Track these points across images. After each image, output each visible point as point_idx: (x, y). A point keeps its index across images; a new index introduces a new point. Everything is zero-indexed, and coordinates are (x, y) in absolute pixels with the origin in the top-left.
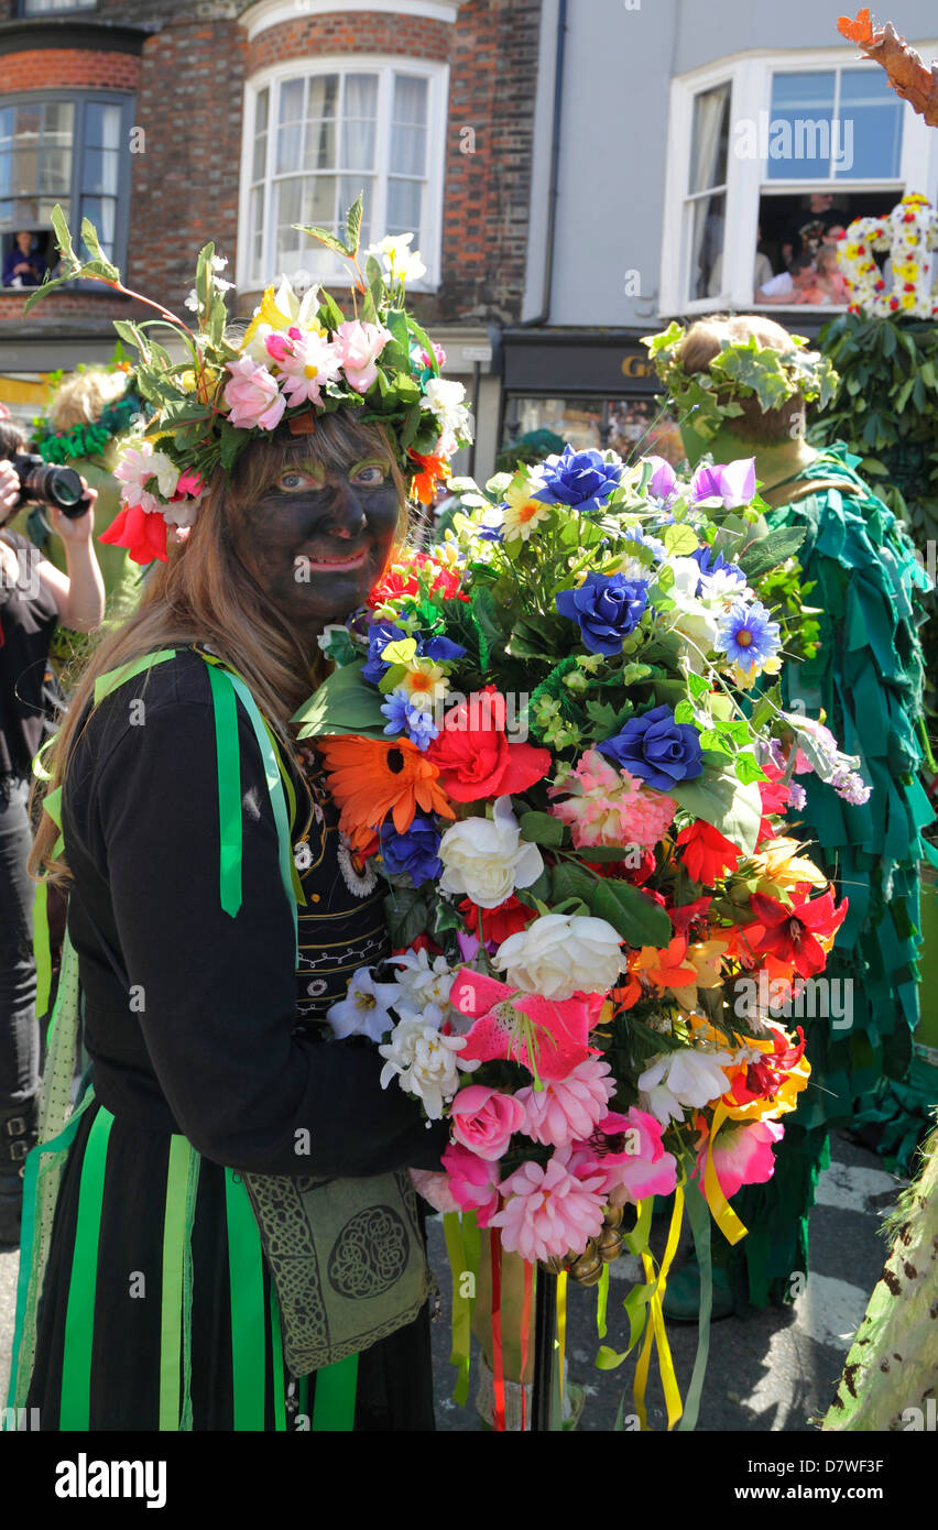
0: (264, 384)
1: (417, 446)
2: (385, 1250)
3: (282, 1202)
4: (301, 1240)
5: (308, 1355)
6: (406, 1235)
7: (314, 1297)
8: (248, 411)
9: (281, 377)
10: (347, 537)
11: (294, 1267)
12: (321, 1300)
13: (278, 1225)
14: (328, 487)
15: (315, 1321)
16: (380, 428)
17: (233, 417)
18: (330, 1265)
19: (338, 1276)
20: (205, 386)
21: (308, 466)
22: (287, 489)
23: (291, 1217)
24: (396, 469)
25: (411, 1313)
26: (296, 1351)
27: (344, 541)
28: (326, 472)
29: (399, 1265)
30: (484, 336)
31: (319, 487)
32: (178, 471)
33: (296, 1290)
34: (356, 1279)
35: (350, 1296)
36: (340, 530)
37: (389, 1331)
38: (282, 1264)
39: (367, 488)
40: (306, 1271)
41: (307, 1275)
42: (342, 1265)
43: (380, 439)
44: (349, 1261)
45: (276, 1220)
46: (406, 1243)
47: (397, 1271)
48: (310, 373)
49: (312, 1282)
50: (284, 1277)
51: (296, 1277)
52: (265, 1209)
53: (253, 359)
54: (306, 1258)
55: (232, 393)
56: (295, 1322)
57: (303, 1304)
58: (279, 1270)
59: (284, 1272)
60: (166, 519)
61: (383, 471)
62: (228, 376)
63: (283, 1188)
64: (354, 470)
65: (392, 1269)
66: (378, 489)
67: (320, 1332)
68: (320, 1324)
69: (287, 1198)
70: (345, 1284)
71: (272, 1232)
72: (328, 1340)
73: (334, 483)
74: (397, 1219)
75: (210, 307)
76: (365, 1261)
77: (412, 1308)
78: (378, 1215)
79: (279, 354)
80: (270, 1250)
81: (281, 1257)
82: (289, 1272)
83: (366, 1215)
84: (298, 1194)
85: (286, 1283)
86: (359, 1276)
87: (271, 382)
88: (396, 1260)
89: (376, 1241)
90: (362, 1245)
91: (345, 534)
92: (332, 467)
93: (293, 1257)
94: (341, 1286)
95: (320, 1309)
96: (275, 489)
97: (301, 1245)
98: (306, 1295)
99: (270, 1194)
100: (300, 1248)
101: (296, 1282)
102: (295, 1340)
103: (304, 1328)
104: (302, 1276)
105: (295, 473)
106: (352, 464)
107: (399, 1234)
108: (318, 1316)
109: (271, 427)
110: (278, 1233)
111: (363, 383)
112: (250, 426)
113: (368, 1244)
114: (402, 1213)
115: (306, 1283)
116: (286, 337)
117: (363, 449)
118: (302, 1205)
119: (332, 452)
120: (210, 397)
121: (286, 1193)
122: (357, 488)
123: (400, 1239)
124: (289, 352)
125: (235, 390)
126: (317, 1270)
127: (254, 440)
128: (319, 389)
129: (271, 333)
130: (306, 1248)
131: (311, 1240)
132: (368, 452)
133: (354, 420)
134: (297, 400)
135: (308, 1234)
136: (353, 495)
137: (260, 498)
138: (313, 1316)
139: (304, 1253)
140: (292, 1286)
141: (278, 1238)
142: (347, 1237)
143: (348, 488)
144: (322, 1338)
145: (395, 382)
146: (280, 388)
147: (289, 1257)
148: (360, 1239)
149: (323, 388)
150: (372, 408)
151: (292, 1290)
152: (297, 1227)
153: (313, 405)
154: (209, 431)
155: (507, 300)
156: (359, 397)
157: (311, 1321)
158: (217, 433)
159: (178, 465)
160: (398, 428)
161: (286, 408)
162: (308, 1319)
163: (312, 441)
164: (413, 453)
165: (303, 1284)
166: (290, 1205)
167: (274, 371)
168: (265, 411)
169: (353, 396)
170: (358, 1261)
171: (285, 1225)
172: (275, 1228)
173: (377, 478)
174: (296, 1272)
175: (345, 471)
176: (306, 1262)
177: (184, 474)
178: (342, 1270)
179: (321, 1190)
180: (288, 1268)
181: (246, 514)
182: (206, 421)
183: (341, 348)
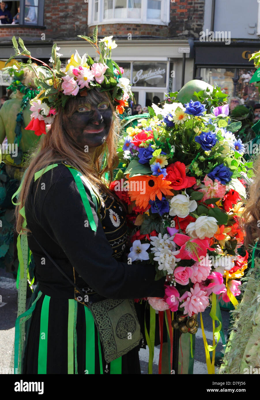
0: (73, 83)
1: (117, 97)
2: (130, 325)
3: (102, 314)
4: (108, 324)
5: (111, 356)
6: (135, 321)
7: (113, 339)
8: (69, 91)
9: (77, 80)
10: (98, 124)
11: (107, 332)
12: (114, 340)
13: (101, 321)
14: (92, 110)
15: (113, 346)
16: (106, 93)
17: (65, 92)
18: (116, 330)
19: (119, 333)
20: (56, 84)
21: (86, 105)
22: (80, 111)
23: (105, 318)
24: (111, 104)
25: (137, 342)
26: (108, 355)
27: (97, 125)
28: (91, 106)
29: (134, 329)
30: (187, 43)
31: (89, 110)
32: (49, 108)
33: (108, 338)
34: (123, 334)
35: (122, 338)
36: (96, 122)
37: (132, 348)
38: (103, 331)
39: (103, 110)
40: (110, 332)
41: (110, 333)
42: (119, 330)
43: (106, 96)
44: (121, 329)
45: (101, 319)
46: (135, 323)
47: (133, 331)
48: (85, 79)
49: (112, 335)
50: (104, 335)
51: (107, 334)
52: (97, 317)
53: (69, 76)
54: (110, 329)
55: (64, 86)
56: (108, 347)
57: (110, 341)
58: (102, 333)
59: (104, 333)
60: (45, 122)
61: (107, 105)
62: (63, 81)
63: (102, 310)
64: (99, 105)
65: (132, 330)
66: (106, 110)
67: (114, 349)
68: (114, 347)
69: (103, 313)
70: (120, 335)
71: (100, 323)
72: (117, 351)
73: (94, 109)
74: (132, 317)
75: (56, 61)
76: (125, 328)
77: (137, 341)
78: (127, 316)
79: (76, 74)
80: (99, 328)
81: (103, 330)
82: (105, 333)
83: (124, 316)
84: (106, 312)
85: (105, 336)
86: (124, 333)
87: (74, 82)
88: (133, 328)
89: (127, 323)
90: (124, 324)
91: (97, 124)
92: (93, 105)
93: (106, 329)
94: (119, 336)
95: (114, 342)
96: (77, 112)
97: (108, 325)
98: (110, 339)
99: (99, 313)
100: (108, 326)
101: (108, 336)
102: (108, 352)
103: (110, 348)
104: (109, 334)
105: (82, 107)
106: (98, 104)
107: (133, 321)
108: (114, 345)
109: (75, 95)
110: (101, 323)
111: (100, 81)
112: (69, 95)
113: (126, 324)
114: (133, 315)
115: (110, 336)
116: (78, 69)
117: (101, 99)
118: (108, 314)
119: (92, 100)
120: (57, 87)
121: (103, 312)
122: (100, 111)
123: (133, 322)
124: (79, 74)
125: (65, 85)
126: (113, 332)
127: (70, 98)
128: (88, 84)
129: (74, 68)
130: (110, 326)
131: (111, 324)
132: (103, 100)
133: (98, 91)
134: (82, 87)
135: (110, 322)
136: (99, 112)
137: (73, 114)
138: (112, 344)
139: (109, 327)
140: (106, 337)
141: (102, 324)
142: (120, 322)
143: (98, 110)
144: (115, 351)
145: (109, 80)
146: (77, 84)
147: (105, 329)
148: (123, 323)
149: (89, 83)
150: (103, 87)
151: (106, 338)
152: (107, 321)
153: (86, 88)
154: (57, 96)
155: (196, 28)
156: (99, 85)
157: (112, 346)
158: (60, 97)
159: (49, 106)
160: (111, 93)
161: (79, 89)
162: (111, 346)
163: (87, 98)
164: (116, 100)
165: (109, 336)
166: (104, 315)
167: (75, 79)
168: (73, 90)
169: (97, 85)
170: (123, 329)
171: (103, 321)
172: (100, 322)
173: (106, 107)
174: (107, 333)
175: (96, 106)
176: (110, 330)
177: (51, 109)
178: (119, 331)
179: (112, 310)
180: (105, 332)
181: (69, 119)
182: (57, 94)
183: (94, 72)
